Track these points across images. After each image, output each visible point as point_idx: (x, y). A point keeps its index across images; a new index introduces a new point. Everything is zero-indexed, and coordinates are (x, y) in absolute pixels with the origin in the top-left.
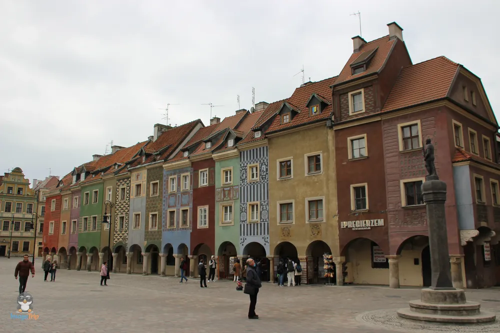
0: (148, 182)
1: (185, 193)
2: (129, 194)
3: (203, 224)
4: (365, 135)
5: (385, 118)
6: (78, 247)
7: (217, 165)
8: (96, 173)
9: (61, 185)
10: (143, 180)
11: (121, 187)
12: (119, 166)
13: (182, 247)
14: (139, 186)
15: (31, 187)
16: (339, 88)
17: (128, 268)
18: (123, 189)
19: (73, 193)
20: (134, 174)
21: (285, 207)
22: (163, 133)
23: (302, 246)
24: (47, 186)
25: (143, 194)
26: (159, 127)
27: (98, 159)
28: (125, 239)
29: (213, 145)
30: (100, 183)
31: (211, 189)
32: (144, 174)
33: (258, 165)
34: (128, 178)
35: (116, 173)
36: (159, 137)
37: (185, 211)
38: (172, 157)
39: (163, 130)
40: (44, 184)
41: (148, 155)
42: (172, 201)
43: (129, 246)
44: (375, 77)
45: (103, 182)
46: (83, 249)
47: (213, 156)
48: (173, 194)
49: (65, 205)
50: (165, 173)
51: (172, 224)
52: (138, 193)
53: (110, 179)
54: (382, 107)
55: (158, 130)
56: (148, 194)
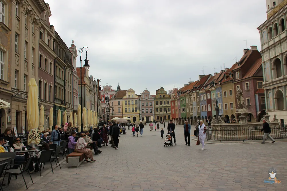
0: (196, 97)
1: (205, 100)
2: (192, 100)
3: (209, 110)
4: (239, 85)
5: (243, 81)
6: (181, 118)
7: (211, 92)
8: (184, 93)
9: (175, 97)
10: (195, 96)
11: (190, 98)
12: (189, 91)
13: (206, 116)
14: (194, 98)
15: (167, 94)
16: (234, 71)
17: (194, 124)
18: (190, 99)
19: (178, 100)
20: (193, 94)
21: (226, 105)
22: (202, 78)
23: (230, 116)
24: (173, 93)
25: (196, 101)
26: (200, 76)
27: (185, 86)
28: (192, 115)
29: (211, 85)
30: (184, 97)
31: (210, 99)
32: (195, 94)
33: (219, 92)
34: (191, 95)
35: (188, 94)
36: (200, 80)
37: (205, 106)
38: (201, 89)
39: (202, 77)
40: (173, 91)
41: (196, 88)
42: (202, 103)
43: (194, 117)
44: (240, 69)
45: (185, 97)
46: (182, 118)
47: (210, 89)
48: (202, 101)
49: (176, 104)
50: (200, 94)
51: (203, 110)
52: (194, 100)
53: (187, 95)
54: (242, 78)
55: (200, 77)
56: (197, 101)
